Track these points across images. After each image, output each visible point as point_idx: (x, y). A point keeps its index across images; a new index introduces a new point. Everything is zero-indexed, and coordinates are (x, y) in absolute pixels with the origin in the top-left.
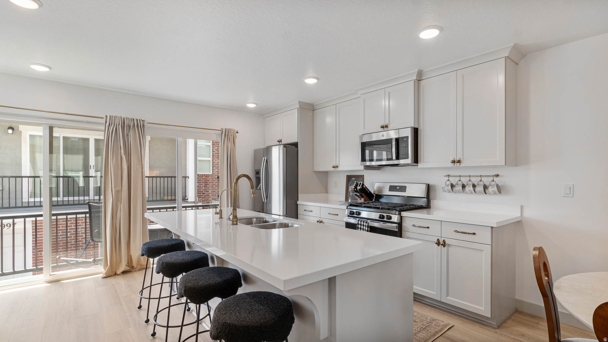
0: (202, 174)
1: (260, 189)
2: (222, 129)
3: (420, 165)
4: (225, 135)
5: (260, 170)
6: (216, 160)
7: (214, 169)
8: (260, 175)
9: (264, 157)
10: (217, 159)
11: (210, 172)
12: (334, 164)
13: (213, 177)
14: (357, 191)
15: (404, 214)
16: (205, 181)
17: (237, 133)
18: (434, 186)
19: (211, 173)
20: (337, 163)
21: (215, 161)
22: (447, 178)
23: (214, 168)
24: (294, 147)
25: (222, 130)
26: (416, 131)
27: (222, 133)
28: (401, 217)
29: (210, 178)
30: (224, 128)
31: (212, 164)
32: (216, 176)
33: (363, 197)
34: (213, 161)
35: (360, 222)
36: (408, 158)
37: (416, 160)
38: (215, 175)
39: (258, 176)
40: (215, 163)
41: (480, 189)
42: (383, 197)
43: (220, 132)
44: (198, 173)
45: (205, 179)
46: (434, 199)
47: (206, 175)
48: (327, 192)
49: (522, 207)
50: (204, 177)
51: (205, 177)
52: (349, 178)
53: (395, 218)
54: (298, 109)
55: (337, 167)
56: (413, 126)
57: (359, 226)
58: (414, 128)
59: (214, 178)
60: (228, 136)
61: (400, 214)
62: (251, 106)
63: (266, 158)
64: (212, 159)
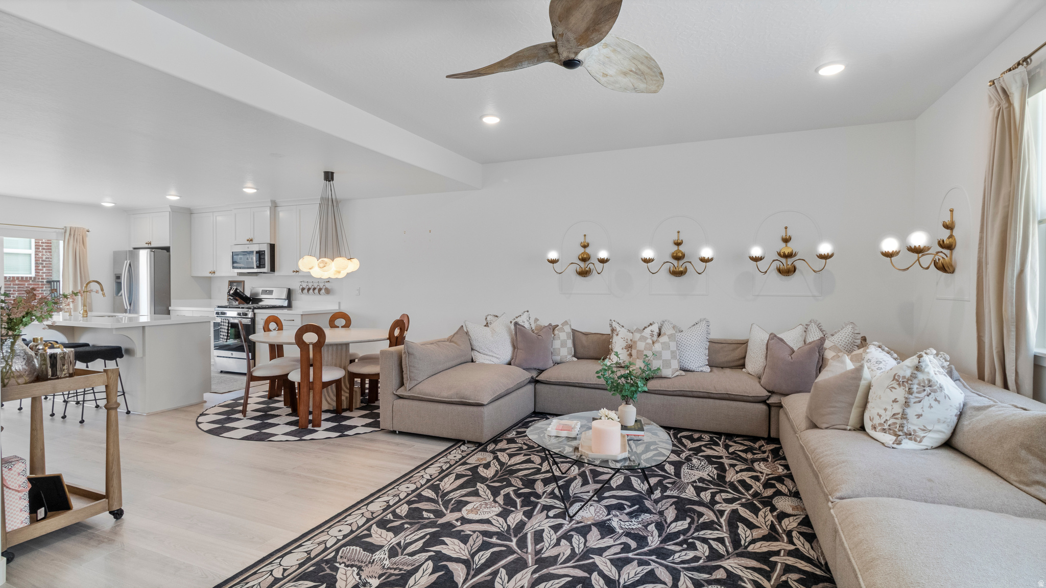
0: (13, 277)
1: (121, 295)
2: (65, 227)
3: (276, 273)
4: (70, 234)
5: (121, 274)
6: (44, 253)
7: (40, 268)
8: (121, 280)
9: (127, 260)
10: (46, 252)
11: (31, 273)
12: (211, 270)
13: (38, 282)
14: (230, 295)
15: (256, 311)
16: (18, 288)
17: (88, 231)
18: (292, 290)
19: (33, 275)
20: (215, 269)
21: (43, 255)
22: (300, 284)
23: (38, 267)
24: (165, 251)
25: (65, 229)
26: (272, 247)
27: (65, 232)
28: (254, 314)
29: (31, 282)
30: (69, 225)
31: (36, 261)
32: (45, 281)
33: (237, 300)
34: (36, 254)
35: (222, 320)
36: (265, 267)
37: (273, 269)
38: (42, 279)
39: (119, 281)
40: (42, 258)
41: (316, 291)
42: (263, 301)
43: (63, 231)
44: (5, 275)
45: (18, 285)
46: (295, 300)
47: (22, 278)
48: (210, 298)
49: (339, 303)
50: (17, 282)
51: (19, 281)
52: (231, 283)
53: (250, 315)
54: (170, 212)
55: (214, 273)
56: (269, 242)
57: (222, 324)
58: (271, 244)
59: (40, 283)
60: (74, 235)
61: (253, 311)
62: (108, 204)
63: (129, 262)
64: (36, 252)
